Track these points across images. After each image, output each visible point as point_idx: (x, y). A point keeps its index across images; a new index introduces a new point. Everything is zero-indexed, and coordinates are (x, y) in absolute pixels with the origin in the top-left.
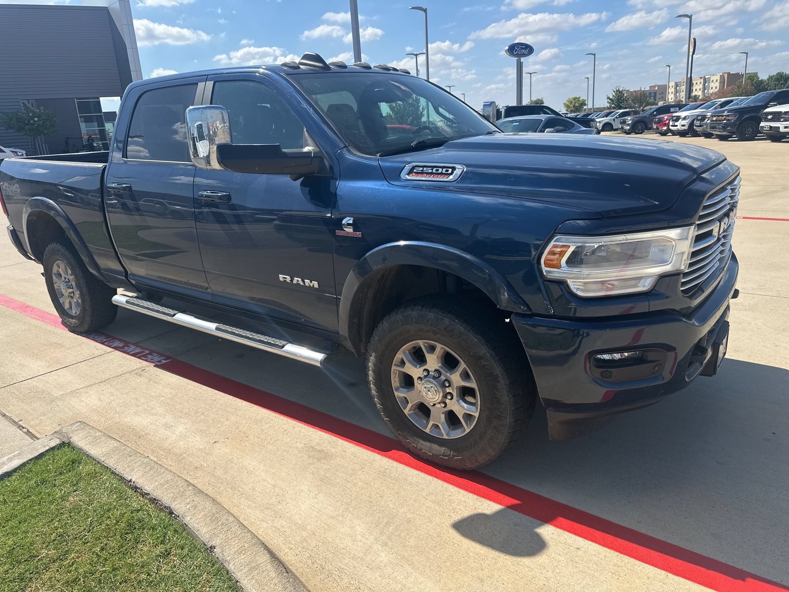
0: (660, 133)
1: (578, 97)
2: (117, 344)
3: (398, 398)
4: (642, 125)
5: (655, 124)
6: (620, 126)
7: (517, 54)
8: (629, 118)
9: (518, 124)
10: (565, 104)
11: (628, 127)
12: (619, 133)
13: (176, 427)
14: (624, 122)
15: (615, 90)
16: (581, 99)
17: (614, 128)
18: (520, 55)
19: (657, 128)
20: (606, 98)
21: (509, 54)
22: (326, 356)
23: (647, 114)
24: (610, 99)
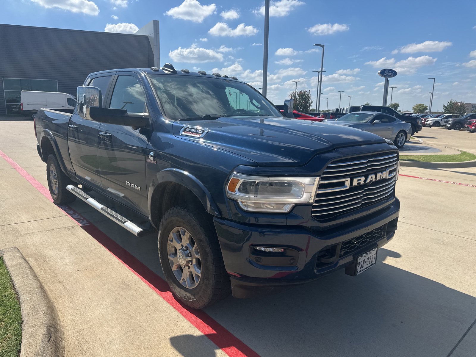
0: (470, 131)
1: (422, 104)
2: (72, 212)
3: (170, 260)
4: (459, 124)
5: (467, 125)
6: (444, 124)
7: (386, 75)
8: (451, 120)
9: (358, 116)
10: (413, 108)
11: (450, 125)
12: (444, 129)
13: (66, 259)
14: (447, 122)
15: (450, 102)
16: (424, 106)
17: (441, 125)
18: (387, 76)
19: (468, 127)
20: (443, 106)
21: (381, 75)
22: (143, 230)
23: (463, 118)
24: (445, 107)
